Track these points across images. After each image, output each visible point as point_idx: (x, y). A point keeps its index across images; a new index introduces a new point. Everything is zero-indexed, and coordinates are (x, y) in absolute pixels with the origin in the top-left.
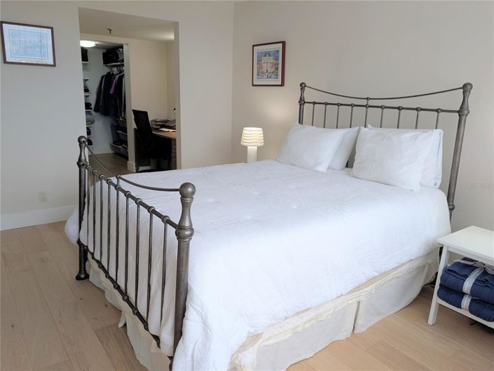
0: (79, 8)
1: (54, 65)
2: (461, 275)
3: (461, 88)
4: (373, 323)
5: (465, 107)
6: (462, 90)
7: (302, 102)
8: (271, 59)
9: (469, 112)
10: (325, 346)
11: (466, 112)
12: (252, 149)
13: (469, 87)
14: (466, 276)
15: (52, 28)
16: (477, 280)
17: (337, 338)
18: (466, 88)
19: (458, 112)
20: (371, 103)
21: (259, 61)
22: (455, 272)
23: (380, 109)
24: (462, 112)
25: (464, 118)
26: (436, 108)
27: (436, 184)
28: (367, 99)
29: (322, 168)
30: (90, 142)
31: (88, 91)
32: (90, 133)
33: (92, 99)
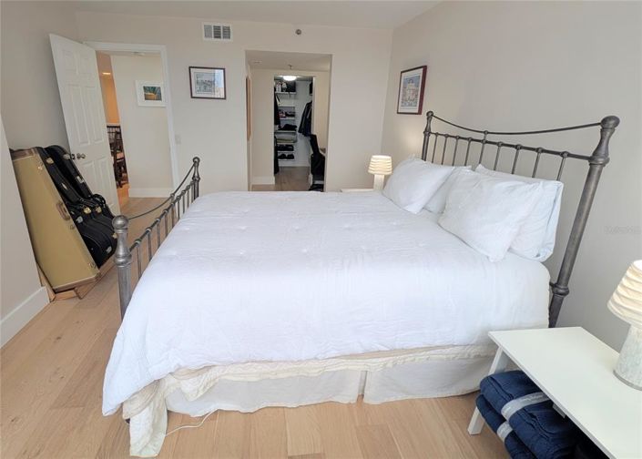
0: (246, 51)
1: (225, 98)
2: (506, 393)
3: (599, 124)
4: (392, 399)
5: (602, 152)
6: (600, 127)
7: (427, 132)
8: (411, 86)
9: (607, 161)
10: (315, 402)
11: (601, 161)
12: (379, 178)
13: (612, 122)
14: (511, 398)
15: (224, 69)
16: (524, 409)
17: (335, 399)
18: (608, 125)
19: (590, 159)
20: (490, 138)
21: (405, 88)
22: (500, 386)
23: (496, 147)
24: (595, 160)
25: (598, 168)
26: (561, 151)
27: (538, 255)
28: (484, 132)
29: (414, 208)
30: (291, 157)
31: (293, 116)
32: (292, 150)
33: (298, 122)
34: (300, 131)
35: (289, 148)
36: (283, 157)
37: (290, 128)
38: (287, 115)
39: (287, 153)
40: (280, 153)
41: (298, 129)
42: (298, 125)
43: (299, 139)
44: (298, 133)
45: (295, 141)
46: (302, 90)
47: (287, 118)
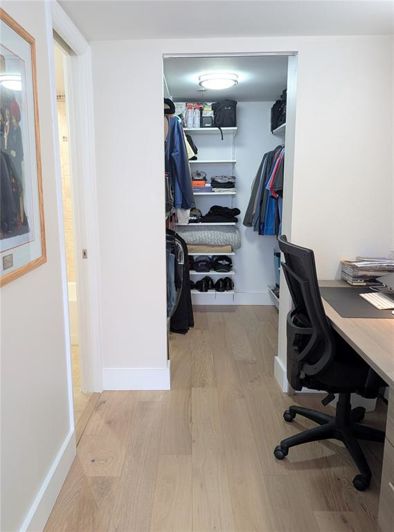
30: (226, 285)
31: (230, 185)
32: (229, 268)
33: (242, 199)
34: (247, 223)
35: (223, 263)
36: (206, 285)
37: (223, 214)
38: (215, 184)
39: (215, 275)
40: (196, 275)
41: (242, 217)
42: (243, 206)
43: (245, 244)
44: (243, 228)
45: (235, 248)
46: (254, 118)
47: (217, 192)
